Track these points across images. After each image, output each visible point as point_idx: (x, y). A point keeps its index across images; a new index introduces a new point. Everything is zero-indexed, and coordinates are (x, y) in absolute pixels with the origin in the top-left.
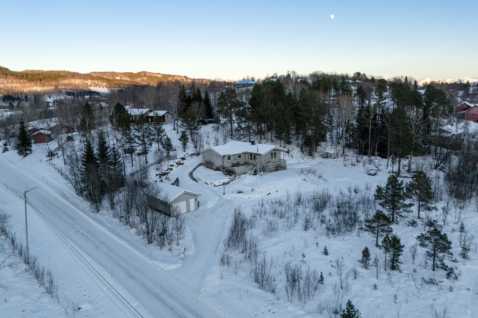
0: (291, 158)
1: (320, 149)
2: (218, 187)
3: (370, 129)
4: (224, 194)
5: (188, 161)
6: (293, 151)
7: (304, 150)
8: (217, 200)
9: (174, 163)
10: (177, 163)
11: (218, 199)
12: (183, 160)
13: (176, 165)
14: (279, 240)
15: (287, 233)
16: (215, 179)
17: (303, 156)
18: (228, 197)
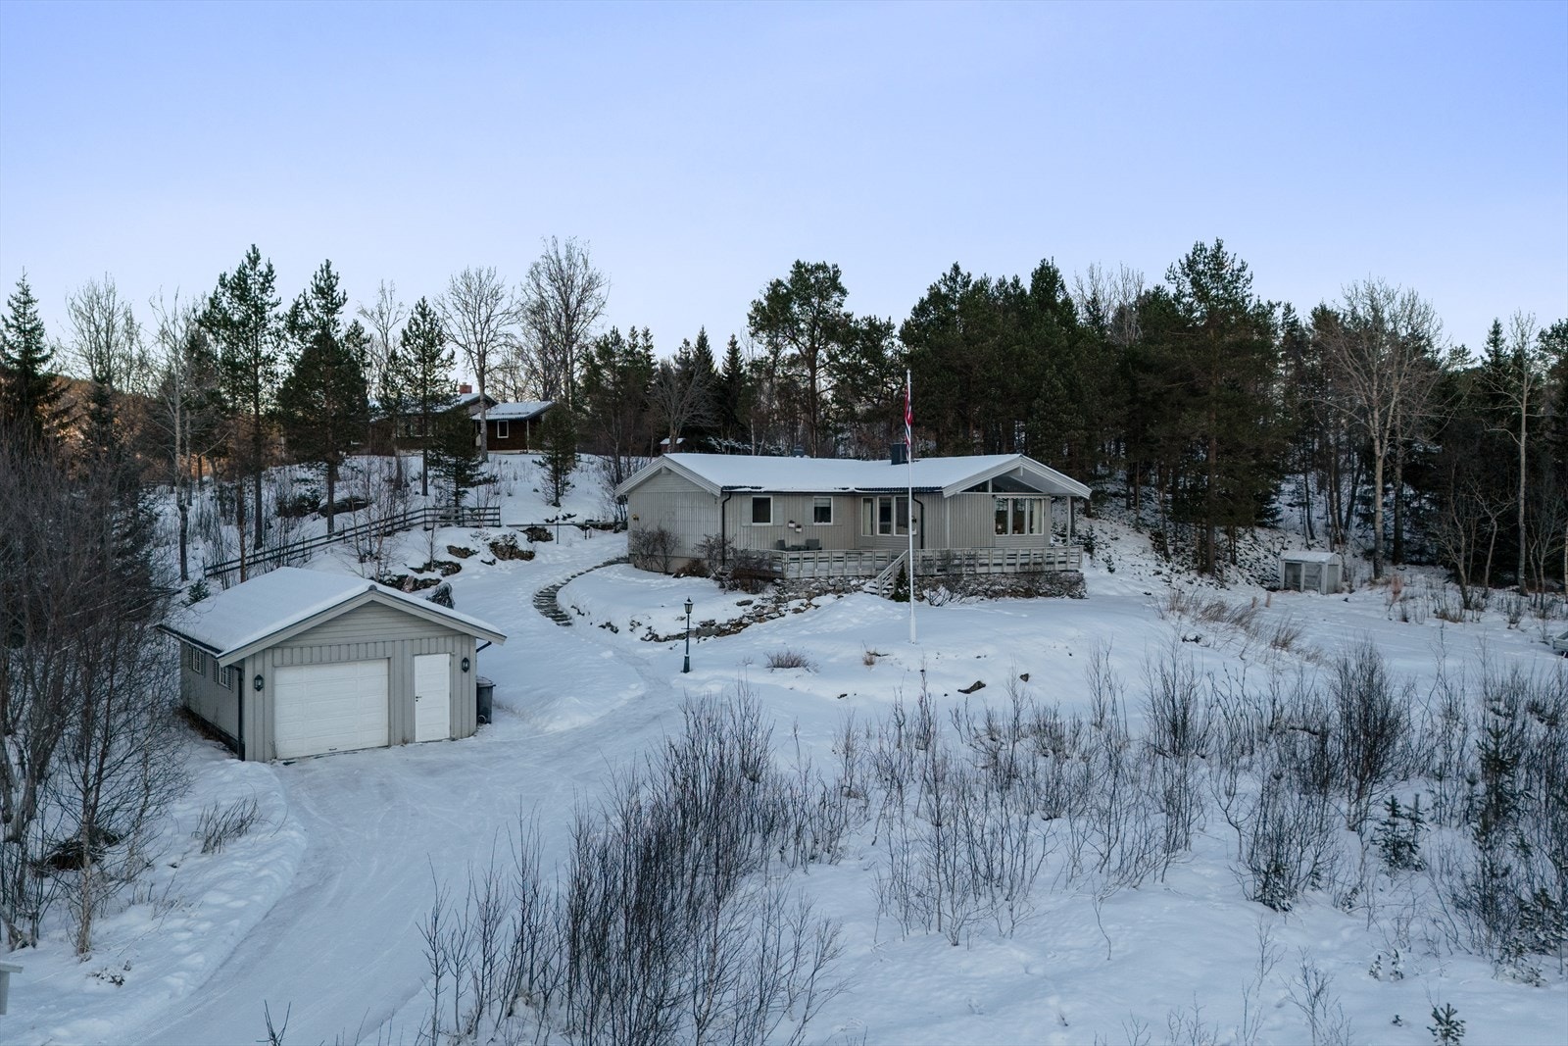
0: (1106, 572)
1: (1253, 554)
2: (671, 643)
3: (1522, 445)
4: (686, 669)
5: (561, 547)
6: (1113, 544)
7: (1170, 551)
8: (626, 696)
9: (480, 541)
10: (494, 546)
11: (640, 693)
12: (539, 539)
13: (490, 557)
14: (1037, 970)
15: (1107, 909)
16: (660, 604)
17: (1166, 571)
18: (703, 683)
